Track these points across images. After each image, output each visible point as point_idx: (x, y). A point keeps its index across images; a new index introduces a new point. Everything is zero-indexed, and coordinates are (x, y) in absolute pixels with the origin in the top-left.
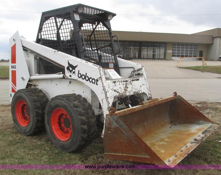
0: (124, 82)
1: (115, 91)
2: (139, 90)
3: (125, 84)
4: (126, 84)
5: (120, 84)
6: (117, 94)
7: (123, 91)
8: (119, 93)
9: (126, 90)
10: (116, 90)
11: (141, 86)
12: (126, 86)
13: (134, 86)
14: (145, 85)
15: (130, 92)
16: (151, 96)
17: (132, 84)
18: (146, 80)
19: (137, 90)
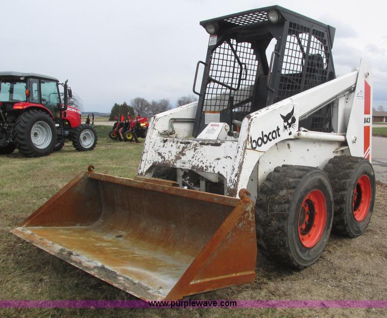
0: (181, 143)
1: (160, 154)
2: (208, 164)
3: (181, 147)
4: (184, 148)
5: (172, 146)
6: (161, 160)
7: (173, 158)
8: (164, 159)
9: (178, 158)
10: (162, 153)
11: (218, 159)
12: (183, 150)
13: (199, 155)
14: (231, 158)
15: (184, 163)
16: (233, 186)
17: (197, 151)
18: (239, 147)
19: (202, 165)
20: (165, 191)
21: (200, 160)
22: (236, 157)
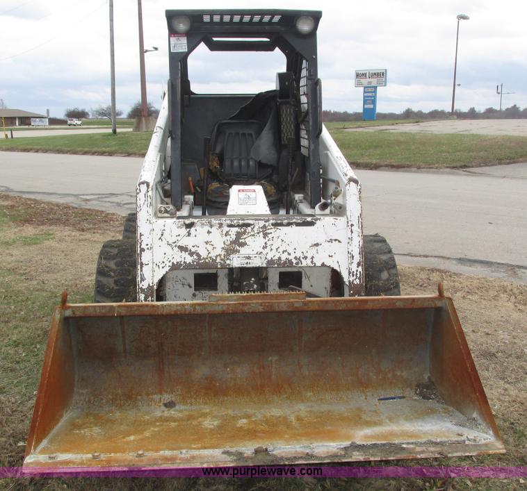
0: (230, 226)
1: (183, 249)
2: (299, 254)
3: (232, 233)
4: (239, 235)
5: (209, 232)
6: (189, 259)
7: (219, 251)
8: (198, 255)
9: (231, 251)
10: (190, 247)
11: (317, 245)
12: (238, 238)
13: (277, 243)
14: (339, 242)
15: (249, 258)
16: (358, 280)
17: (270, 236)
18: (352, 225)
19: (288, 257)
20: (296, 307)
21: (281, 250)
22: (351, 239)
